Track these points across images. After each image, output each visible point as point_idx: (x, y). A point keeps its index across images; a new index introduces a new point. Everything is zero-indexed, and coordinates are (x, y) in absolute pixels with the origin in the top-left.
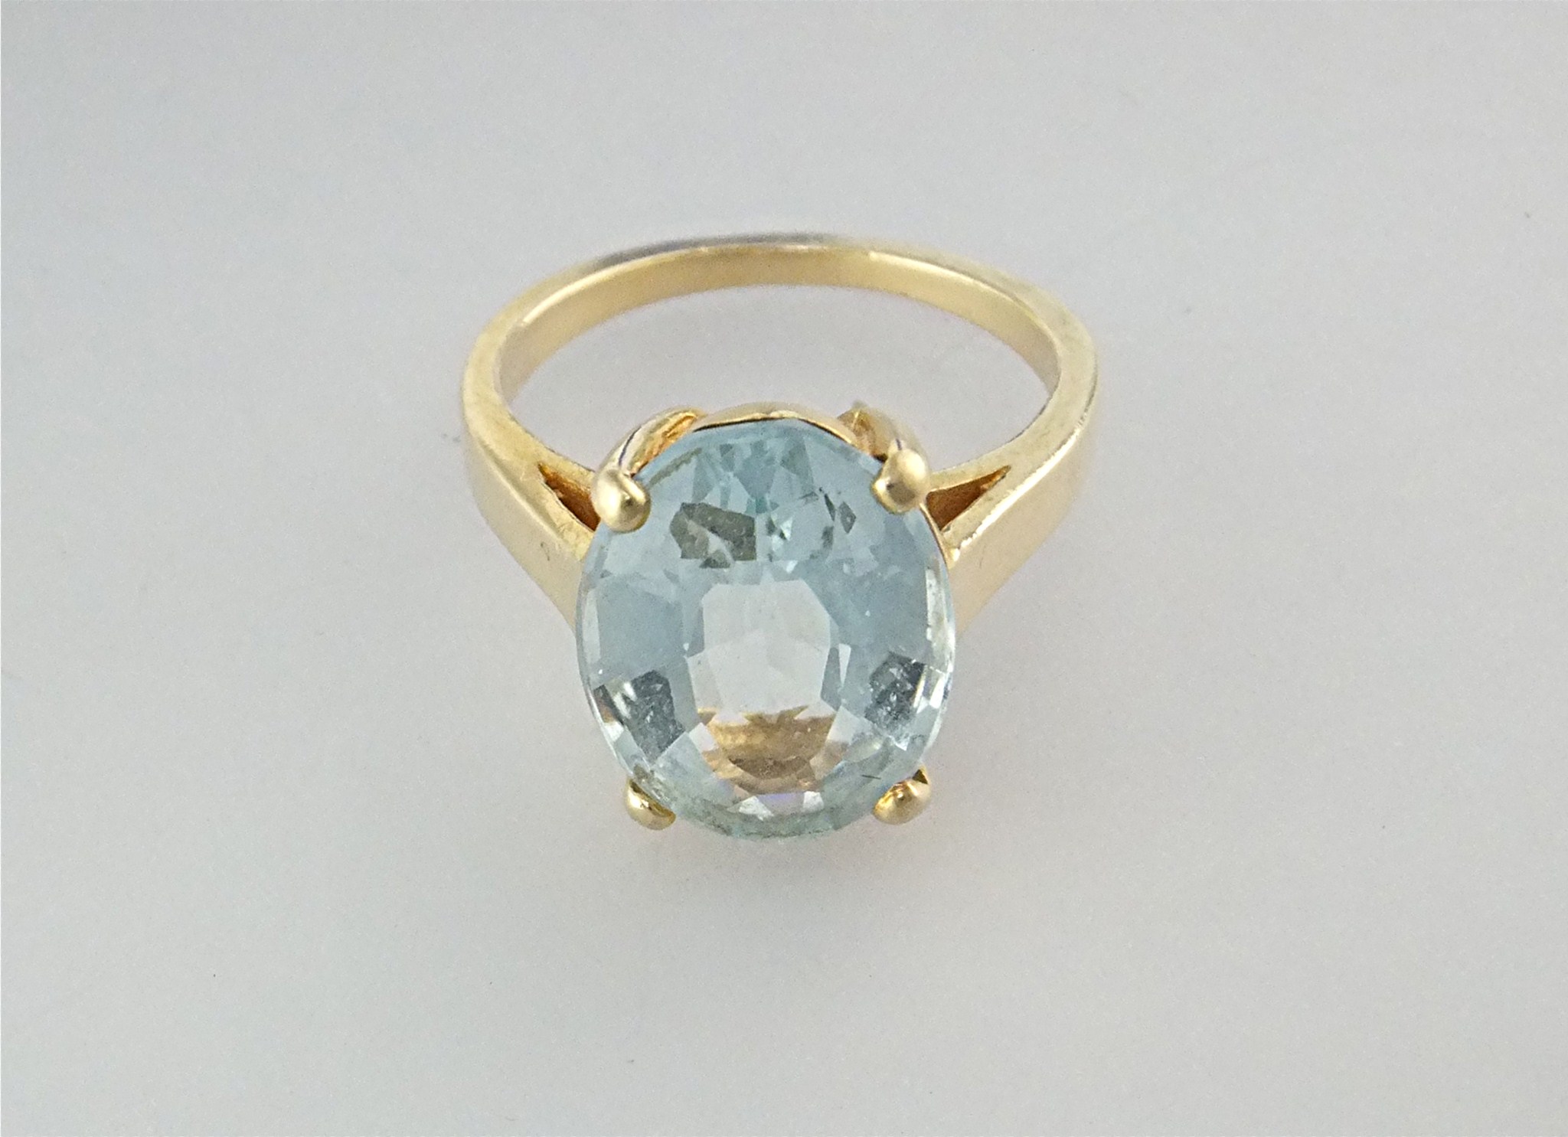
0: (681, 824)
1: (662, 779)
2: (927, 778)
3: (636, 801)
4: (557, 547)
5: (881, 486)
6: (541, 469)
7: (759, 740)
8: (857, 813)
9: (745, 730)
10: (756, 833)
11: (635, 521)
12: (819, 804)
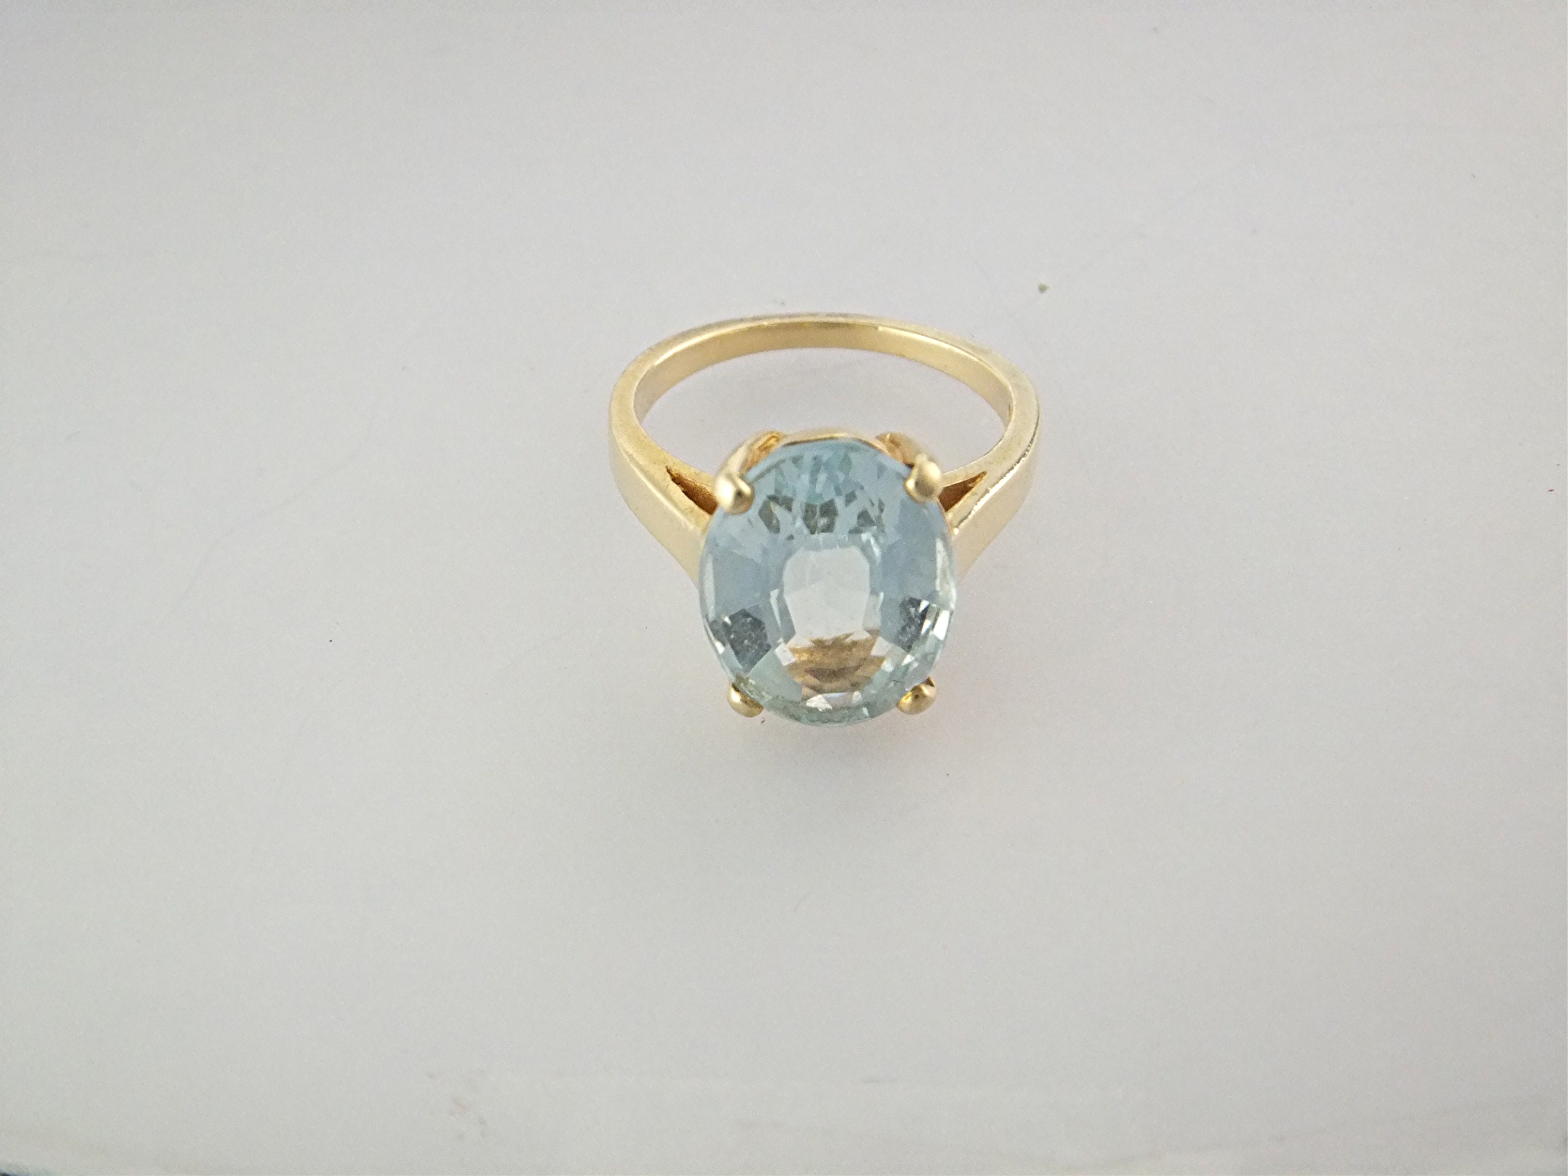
0: (764, 713)
1: (754, 683)
2: (934, 683)
3: (736, 697)
4: (683, 524)
5: (911, 484)
6: (669, 471)
7: (818, 657)
8: (886, 707)
9: (809, 650)
10: (817, 721)
11: (743, 508)
12: (860, 700)
